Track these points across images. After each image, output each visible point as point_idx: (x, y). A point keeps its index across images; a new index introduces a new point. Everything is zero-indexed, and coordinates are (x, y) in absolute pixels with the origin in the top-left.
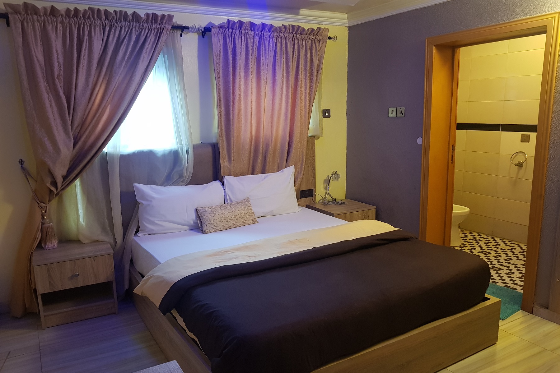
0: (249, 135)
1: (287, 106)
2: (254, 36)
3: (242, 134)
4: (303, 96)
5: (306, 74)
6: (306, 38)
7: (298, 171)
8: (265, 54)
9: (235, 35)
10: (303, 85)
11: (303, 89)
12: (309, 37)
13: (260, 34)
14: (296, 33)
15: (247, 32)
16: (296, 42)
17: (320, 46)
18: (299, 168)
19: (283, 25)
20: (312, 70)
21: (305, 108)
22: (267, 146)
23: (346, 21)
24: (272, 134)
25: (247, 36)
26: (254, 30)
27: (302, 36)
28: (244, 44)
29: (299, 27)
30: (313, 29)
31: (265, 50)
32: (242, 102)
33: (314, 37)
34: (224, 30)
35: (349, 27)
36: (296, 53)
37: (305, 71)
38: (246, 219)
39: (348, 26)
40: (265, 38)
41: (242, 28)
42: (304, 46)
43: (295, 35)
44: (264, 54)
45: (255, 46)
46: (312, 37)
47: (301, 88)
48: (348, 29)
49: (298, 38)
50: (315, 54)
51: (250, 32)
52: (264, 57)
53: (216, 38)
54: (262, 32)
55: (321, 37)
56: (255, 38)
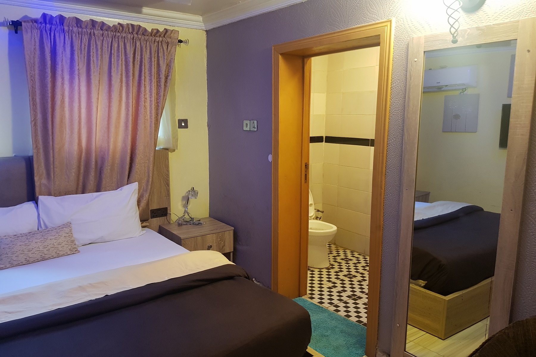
0: (76, 147)
1: (127, 114)
2: (80, 34)
3: (66, 146)
4: (148, 104)
5: (151, 80)
6: (150, 40)
7: (143, 188)
8: (97, 54)
9: (56, 31)
10: (148, 92)
11: (148, 96)
12: (153, 39)
13: (89, 32)
14: (137, 34)
15: (71, 28)
16: (138, 44)
17: (169, 50)
18: (144, 185)
19: (119, 24)
20: (159, 75)
21: (150, 118)
22: (103, 160)
23: (202, 24)
24: (109, 146)
25: (72, 33)
26: (81, 27)
27: (145, 37)
28: (68, 42)
29: (140, 26)
30: (158, 31)
31: (97, 51)
32: (67, 109)
33: (161, 39)
34: (39, 25)
35: (206, 31)
36: (138, 56)
37: (150, 77)
38: (60, 249)
39: (205, 29)
40: (96, 36)
41: (65, 24)
42: (149, 49)
43: (136, 35)
44: (95, 55)
45: (83, 46)
46: (157, 39)
47: (145, 95)
48: (206, 33)
49: (140, 40)
50: (162, 59)
51: (75, 29)
52: (95, 59)
53: (29, 34)
54: (92, 30)
55: (169, 40)
56: (83, 36)
